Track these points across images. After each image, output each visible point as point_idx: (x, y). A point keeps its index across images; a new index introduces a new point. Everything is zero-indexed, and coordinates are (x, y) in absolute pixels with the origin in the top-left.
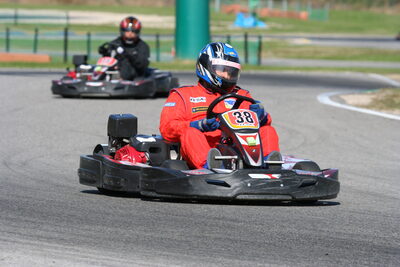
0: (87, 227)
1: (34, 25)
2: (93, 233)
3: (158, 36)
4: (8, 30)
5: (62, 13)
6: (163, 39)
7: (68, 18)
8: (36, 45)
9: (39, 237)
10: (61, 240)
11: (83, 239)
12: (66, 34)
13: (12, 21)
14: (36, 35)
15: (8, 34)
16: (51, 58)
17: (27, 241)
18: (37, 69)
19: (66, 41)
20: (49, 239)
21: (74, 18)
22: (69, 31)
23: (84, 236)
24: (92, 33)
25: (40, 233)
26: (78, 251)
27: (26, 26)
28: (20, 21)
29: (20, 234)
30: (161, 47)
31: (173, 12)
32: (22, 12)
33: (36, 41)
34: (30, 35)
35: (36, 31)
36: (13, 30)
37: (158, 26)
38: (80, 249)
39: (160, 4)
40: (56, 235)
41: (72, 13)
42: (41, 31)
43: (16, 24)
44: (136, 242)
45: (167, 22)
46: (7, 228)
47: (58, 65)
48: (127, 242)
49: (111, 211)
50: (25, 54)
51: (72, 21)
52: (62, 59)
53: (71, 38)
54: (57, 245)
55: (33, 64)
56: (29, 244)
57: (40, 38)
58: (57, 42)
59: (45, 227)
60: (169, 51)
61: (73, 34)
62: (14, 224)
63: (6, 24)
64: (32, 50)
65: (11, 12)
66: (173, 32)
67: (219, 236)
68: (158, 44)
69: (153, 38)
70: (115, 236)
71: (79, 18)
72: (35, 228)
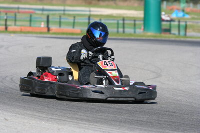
0: (100, 114)
1: (73, 14)
2: (103, 117)
3: (135, 21)
4: (60, 17)
5: (87, 9)
6: (137, 22)
7: (90, 11)
8: (74, 24)
9: (77, 119)
10: (88, 120)
11: (98, 120)
12: (89, 19)
13: (62, 12)
14: (74, 20)
15: (60, 19)
16: (81, 31)
17: (71, 120)
18: (75, 36)
19: (89, 23)
20: (82, 120)
21: (93, 11)
22: (91, 18)
23: (99, 118)
24: (102, 19)
25: (77, 116)
26: (96, 125)
27: (69, 15)
28: (66, 12)
29: (67, 117)
30: (137, 27)
31: (143, 9)
32: (67, 8)
33: (74, 23)
34: (71, 20)
35: (74, 17)
36: (63, 17)
37: (135, 16)
39: (136, 5)
40: (85, 118)
41: (92, 9)
42: (76, 18)
43: (64, 14)
44: (125, 122)
45: (140, 14)
46: (61, 114)
48: (121, 122)
50: (69, 29)
51: (92, 13)
53: (91, 21)
54: (85, 123)
55: (72, 34)
56: (71, 122)
57: (76, 21)
58: (84, 23)
59: (79, 114)
60: (140, 28)
61: (93, 19)
62: (64, 112)
63: (59, 14)
64: (72, 27)
65: (62, 8)
66: (143, 19)
67: (166, 120)
68: (135, 25)
69: (133, 22)
70: (115, 119)
71: (96, 11)
72: (74, 114)
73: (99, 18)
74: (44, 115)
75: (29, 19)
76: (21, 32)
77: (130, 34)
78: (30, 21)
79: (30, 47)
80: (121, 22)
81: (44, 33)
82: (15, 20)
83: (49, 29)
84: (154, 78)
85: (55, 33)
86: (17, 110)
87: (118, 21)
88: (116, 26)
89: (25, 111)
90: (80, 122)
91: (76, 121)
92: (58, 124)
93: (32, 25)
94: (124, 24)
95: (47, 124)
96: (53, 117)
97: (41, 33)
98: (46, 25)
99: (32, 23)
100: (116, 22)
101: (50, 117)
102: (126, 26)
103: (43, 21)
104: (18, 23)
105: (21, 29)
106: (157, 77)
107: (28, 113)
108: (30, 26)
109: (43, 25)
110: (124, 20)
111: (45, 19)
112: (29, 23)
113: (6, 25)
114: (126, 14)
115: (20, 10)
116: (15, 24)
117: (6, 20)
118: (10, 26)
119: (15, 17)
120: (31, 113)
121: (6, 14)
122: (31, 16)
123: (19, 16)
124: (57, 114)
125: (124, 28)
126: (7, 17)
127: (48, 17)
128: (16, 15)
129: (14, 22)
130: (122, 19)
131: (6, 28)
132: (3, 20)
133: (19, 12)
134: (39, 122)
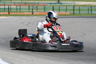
0: (79, 56)
1: (66, 5)
4: (59, 7)
5: (73, 2)
7: (74, 3)
8: (66, 10)
9: (68, 59)
10: (73, 59)
11: (79, 59)
12: (74, 7)
14: (66, 8)
16: (70, 14)
18: (67, 16)
19: (74, 9)
20: (70, 59)
21: (76, 3)
22: (75, 7)
24: (80, 7)
26: (77, 62)
27: (64, 6)
29: (63, 58)
32: (63, 2)
34: (65, 8)
35: (66, 7)
36: (61, 6)
41: (75, 2)
42: (67, 7)
43: (61, 5)
44: (92, 60)
46: (60, 56)
47: (72, 15)
48: (90, 60)
51: (75, 4)
52: (73, 14)
53: (75, 8)
55: (66, 15)
56: (65, 60)
57: (67, 8)
58: (72, 9)
61: (76, 7)
63: (59, 5)
64: (65, 12)
70: (87, 58)
71: (77, 3)
72: (67, 56)
73: (79, 7)
74: (51, 57)
75: (44, 8)
76: (40, 15)
77: (95, 14)
78: (45, 9)
80: (90, 8)
82: (37, 9)
86: (38, 55)
87: (88, 8)
88: (88, 10)
90: (69, 60)
92: (58, 61)
94: (91, 9)
95: (53, 62)
96: (56, 58)
99: (45, 10)
100: (87, 8)
101: (54, 58)
102: (92, 10)
103: (51, 9)
104: (38, 11)
105: (40, 14)
107: (43, 56)
108: (45, 12)
110: (91, 7)
111: (52, 8)
112: (44, 10)
113: (32, 12)
114: (92, 4)
115: (39, 4)
116: (37, 11)
117: (32, 9)
118: (35, 12)
119: (37, 8)
120: (45, 56)
121: (32, 6)
122: (45, 7)
123: (39, 7)
124: (58, 57)
125: (91, 11)
126: (33, 8)
127: (53, 7)
128: (37, 7)
129: (36, 10)
130: (90, 6)
131: (33, 13)
132: (31, 9)
133: (39, 5)
134: (49, 61)
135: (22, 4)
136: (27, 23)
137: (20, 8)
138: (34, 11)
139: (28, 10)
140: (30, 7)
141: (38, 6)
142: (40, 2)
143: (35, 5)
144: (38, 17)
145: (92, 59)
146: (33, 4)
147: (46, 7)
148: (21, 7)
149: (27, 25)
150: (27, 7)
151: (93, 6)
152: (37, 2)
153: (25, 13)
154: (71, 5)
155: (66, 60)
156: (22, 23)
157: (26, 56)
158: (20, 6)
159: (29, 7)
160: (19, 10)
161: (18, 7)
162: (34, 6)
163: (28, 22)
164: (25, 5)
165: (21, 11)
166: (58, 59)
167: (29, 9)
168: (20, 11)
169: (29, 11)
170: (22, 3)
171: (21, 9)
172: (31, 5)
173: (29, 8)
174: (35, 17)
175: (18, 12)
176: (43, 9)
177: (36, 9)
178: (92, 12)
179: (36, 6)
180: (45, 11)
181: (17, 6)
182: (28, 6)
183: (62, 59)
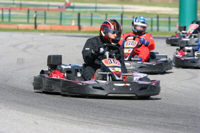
0: (134, 117)
1: (105, 12)
2: (137, 120)
3: (169, 18)
4: (92, 14)
5: (120, 6)
6: (172, 20)
7: (123, 8)
9: (109, 122)
10: (121, 124)
12: (122, 17)
13: (94, 10)
14: (106, 17)
15: (92, 17)
17: (104, 124)
19: (122, 20)
20: (115, 123)
21: (125, 8)
22: (124, 15)
23: (132, 122)
25: (110, 120)
26: (129, 129)
27: (101, 13)
28: (98, 10)
29: (99, 120)
30: (171, 24)
31: (178, 6)
32: (99, 5)
34: (103, 17)
35: (107, 15)
36: (94, 14)
37: (170, 13)
38: (131, 128)
39: (171, 2)
40: (118, 121)
41: (125, 6)
42: (108, 16)
43: (96, 12)
44: (160, 126)
45: (175, 11)
46: (93, 117)
48: (155, 125)
49: (146, 109)
51: (125, 10)
53: (124, 19)
54: (118, 126)
59: (112, 117)
60: (175, 26)
61: (126, 17)
62: (96, 115)
63: (91, 11)
65: (93, 5)
66: (178, 16)
68: (169, 22)
69: (167, 20)
70: (149, 122)
71: (128, 8)
72: (107, 117)
73: (132, 16)
74: (75, 119)
75: (59, 17)
76: (51, 30)
77: (165, 33)
78: (61, 19)
79: (60, 47)
80: (155, 20)
81: (75, 32)
82: (45, 18)
83: (80, 28)
84: (190, 79)
85: (86, 32)
86: (48, 113)
87: (152, 18)
88: (150, 23)
89: (56, 115)
90: (113, 126)
91: (108, 125)
93: (62, 23)
94: (158, 21)
95: (78, 128)
97: (72, 32)
98: (77, 24)
99: (63, 21)
100: (150, 19)
101: (82, 120)
102: (160, 23)
103: (74, 19)
104: (47, 21)
105: (51, 28)
106: (193, 78)
107: (59, 116)
108: (61, 24)
109: (74, 23)
110: (158, 17)
111: (77, 17)
112: (59, 21)
113: (35, 23)
114: (160, 11)
115: (50, 8)
116: (45, 23)
117: (36, 18)
118: (40, 24)
119: (45, 15)
120: (62, 116)
121: (36, 12)
122: (61, 14)
123: (48, 14)
124: (89, 118)
125: (158, 26)
126: (36, 15)
127: (79, 15)
128: (45, 13)
129: (43, 21)
130: (156, 16)
131: (36, 27)
132: (32, 18)
133: (48, 10)
134: (70, 126)
135: (14, 6)
136: (25, 47)
137: (10, 14)
138: (38, 21)
139: (26, 21)
140: (30, 14)
141: (47, 12)
142: (51, 3)
143: (41, 10)
144: (46, 34)
145: (159, 123)
146: (37, 8)
147: (63, 15)
148: (12, 13)
149: (24, 50)
150: (24, 13)
151: (162, 14)
152: (46, 3)
153: (21, 26)
154: (116, 13)
155: (106, 124)
156: (15, 46)
157: (23, 113)
158: (10, 11)
159: (28, 13)
160: (6, 20)
161: (6, 13)
162: (38, 12)
163: (28, 45)
164: (21, 9)
165: (12, 20)
166: (89, 123)
167: (28, 18)
168: (9, 20)
169: (28, 23)
170: (14, 4)
171: (11, 16)
172: (33, 9)
173: (28, 16)
174: (42, 34)
175: (6, 23)
176: (58, 19)
177: (42, 18)
178: (160, 28)
179: (43, 12)
180: (61, 22)
181: (4, 10)
182: (27, 11)
183: (99, 123)
